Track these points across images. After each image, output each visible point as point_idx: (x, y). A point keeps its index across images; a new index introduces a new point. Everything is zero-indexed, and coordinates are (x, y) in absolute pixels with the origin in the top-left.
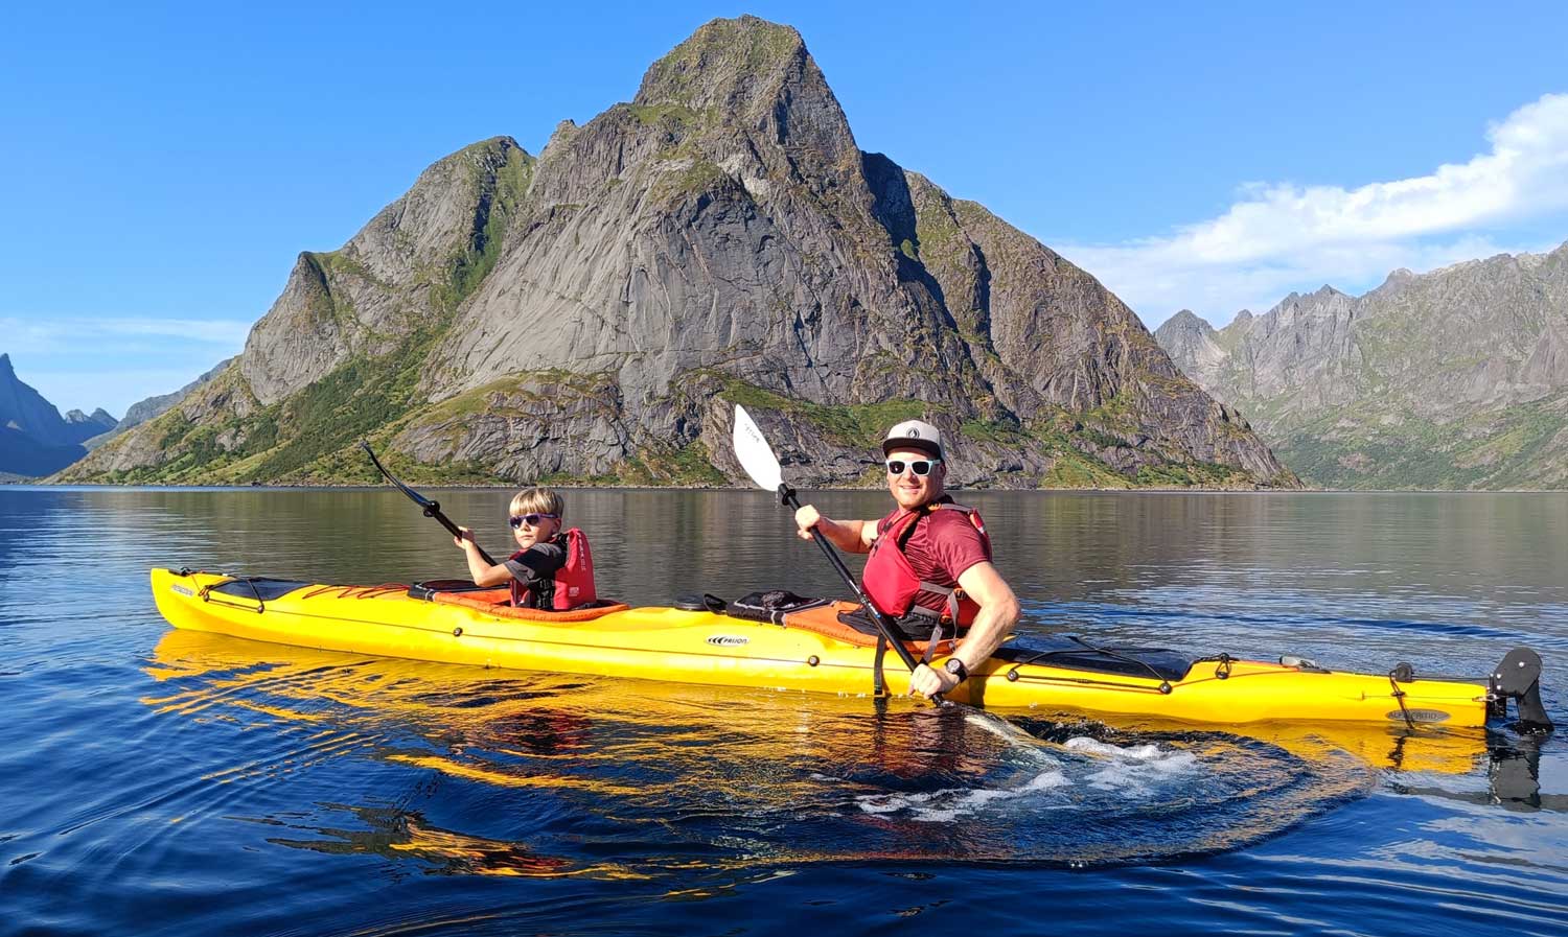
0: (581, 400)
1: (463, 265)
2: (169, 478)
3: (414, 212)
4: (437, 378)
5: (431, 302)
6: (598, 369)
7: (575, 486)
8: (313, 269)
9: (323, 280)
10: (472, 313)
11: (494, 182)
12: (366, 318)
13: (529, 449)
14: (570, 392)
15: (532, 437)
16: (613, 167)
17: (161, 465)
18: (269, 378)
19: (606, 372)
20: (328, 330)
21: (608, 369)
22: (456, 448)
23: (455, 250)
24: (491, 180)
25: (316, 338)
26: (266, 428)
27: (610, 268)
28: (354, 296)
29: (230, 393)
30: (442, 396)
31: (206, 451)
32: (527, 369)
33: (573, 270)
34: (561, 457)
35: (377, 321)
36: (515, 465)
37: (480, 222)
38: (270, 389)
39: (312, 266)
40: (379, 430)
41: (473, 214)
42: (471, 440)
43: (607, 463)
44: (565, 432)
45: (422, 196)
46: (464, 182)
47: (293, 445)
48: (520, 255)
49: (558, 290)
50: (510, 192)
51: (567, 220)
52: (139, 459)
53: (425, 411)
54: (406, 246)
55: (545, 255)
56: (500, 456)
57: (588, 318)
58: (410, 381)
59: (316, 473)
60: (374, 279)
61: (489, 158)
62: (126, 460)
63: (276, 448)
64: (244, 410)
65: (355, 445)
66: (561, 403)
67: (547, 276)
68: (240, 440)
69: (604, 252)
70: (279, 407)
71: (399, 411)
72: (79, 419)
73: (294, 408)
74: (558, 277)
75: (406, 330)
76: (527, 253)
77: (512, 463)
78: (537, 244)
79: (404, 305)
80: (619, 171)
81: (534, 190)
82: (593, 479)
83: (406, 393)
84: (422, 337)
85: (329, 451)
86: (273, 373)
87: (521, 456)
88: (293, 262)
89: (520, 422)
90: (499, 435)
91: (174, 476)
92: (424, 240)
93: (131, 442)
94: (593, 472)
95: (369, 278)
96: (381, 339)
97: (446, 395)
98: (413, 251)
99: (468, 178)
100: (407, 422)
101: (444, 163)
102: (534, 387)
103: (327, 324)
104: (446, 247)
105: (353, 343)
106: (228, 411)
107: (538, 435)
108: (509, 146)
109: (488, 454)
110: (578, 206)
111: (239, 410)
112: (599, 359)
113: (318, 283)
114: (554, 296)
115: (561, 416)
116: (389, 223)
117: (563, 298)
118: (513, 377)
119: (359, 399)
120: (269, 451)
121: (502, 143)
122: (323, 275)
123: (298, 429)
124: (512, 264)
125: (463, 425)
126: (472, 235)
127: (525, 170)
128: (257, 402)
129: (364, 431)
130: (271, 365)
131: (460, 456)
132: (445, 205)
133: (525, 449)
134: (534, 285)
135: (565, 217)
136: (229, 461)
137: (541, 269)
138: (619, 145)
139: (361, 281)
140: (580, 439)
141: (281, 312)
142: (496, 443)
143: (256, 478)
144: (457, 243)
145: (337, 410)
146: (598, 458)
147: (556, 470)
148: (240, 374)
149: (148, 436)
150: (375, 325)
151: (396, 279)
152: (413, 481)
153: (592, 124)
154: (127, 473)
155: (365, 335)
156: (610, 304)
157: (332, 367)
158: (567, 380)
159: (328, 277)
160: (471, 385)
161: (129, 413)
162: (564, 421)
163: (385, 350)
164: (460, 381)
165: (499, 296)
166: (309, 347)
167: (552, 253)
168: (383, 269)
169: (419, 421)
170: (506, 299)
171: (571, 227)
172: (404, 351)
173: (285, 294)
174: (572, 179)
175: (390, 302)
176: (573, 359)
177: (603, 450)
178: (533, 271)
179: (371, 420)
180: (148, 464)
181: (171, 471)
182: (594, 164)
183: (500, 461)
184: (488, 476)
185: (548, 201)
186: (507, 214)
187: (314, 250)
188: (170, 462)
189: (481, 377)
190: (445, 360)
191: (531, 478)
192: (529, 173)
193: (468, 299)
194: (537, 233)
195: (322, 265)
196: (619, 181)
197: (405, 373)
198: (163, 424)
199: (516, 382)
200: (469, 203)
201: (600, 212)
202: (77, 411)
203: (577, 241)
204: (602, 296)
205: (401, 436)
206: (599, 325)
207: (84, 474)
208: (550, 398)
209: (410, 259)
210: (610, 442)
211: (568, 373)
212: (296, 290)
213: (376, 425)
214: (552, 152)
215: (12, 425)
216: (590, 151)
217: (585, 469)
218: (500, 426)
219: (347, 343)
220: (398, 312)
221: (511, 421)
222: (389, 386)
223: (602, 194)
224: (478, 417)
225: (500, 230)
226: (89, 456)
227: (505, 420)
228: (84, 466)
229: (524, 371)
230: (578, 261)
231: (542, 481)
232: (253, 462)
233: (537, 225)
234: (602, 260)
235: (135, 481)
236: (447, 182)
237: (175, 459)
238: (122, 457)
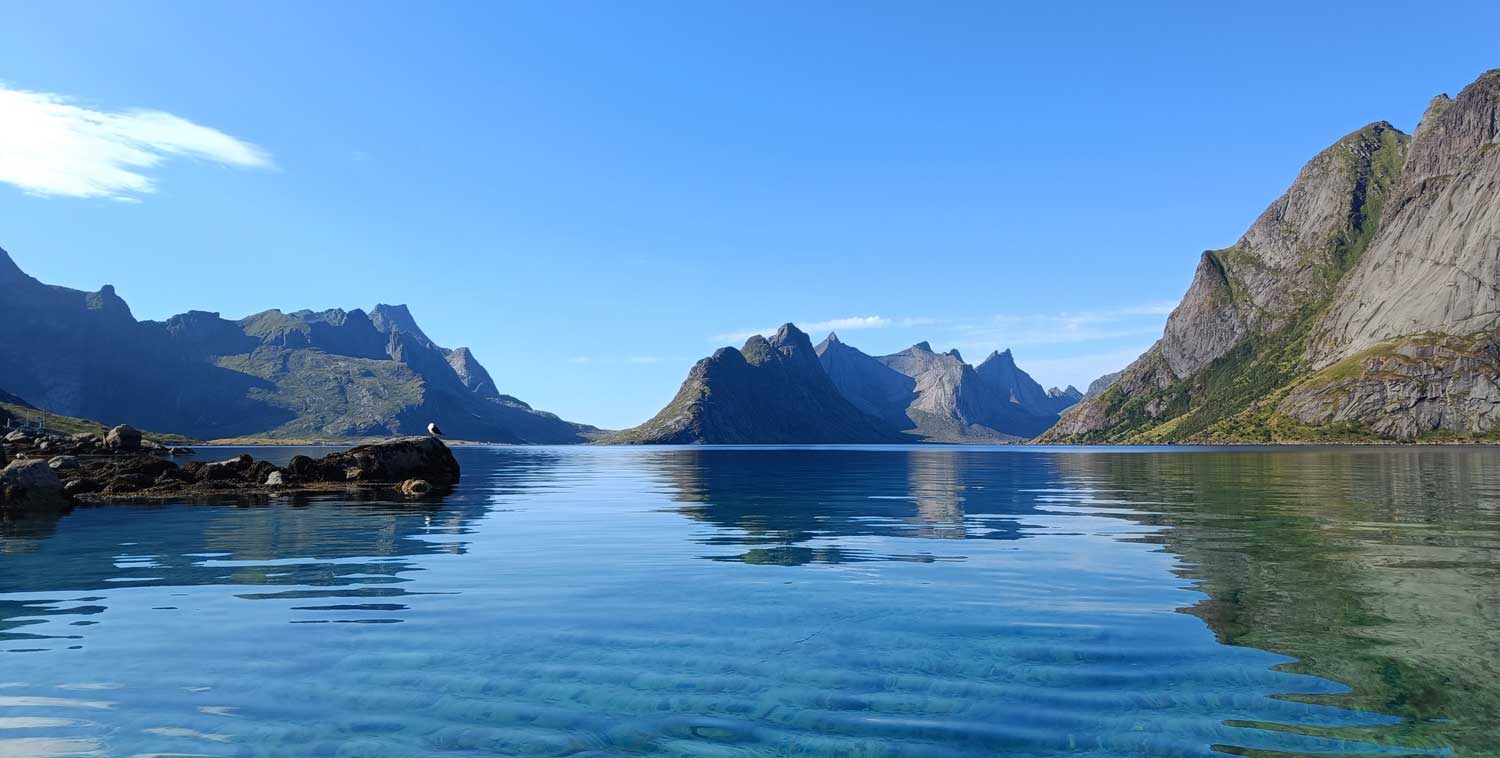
0: (1458, 360)
1: (1343, 244)
2: (1112, 439)
3: (1296, 204)
4: (1320, 347)
5: (1315, 280)
6: (1476, 329)
7: (1456, 443)
8: (1213, 264)
9: (1222, 272)
10: (1350, 287)
11: (1369, 166)
12: (1259, 300)
13: (1407, 409)
14: (1448, 352)
15: (1409, 398)
16: (1486, 133)
17: (1107, 429)
18: (1183, 357)
19: (1485, 332)
20: (1228, 313)
21: (1488, 329)
22: (1336, 410)
23: (1335, 232)
24: (1366, 164)
25: (1218, 321)
26: (1182, 397)
27: (1485, 231)
28: (1248, 283)
29: (1154, 370)
30: (1324, 364)
31: (1137, 418)
32: (1402, 334)
33: (1448, 235)
34: (1440, 415)
35: (1268, 303)
36: (1393, 424)
37: (1357, 204)
38: (1184, 365)
39: (1212, 262)
40: (1268, 396)
41: (1350, 197)
42: (1349, 402)
43: (1492, 420)
44: (1443, 392)
45: (1303, 189)
46: (1341, 170)
47: (1201, 410)
48: (1393, 229)
49: (1432, 257)
50: (1386, 171)
51: (1439, 190)
52: (1092, 425)
53: (1308, 378)
54: (1291, 234)
55: (1418, 225)
56: (1378, 416)
57: (1463, 281)
58: (1297, 352)
59: (1216, 434)
60: (1264, 266)
61: (1363, 145)
62: (1083, 426)
63: (1188, 414)
64: (1165, 383)
65: (1248, 409)
66: (1437, 364)
67: (1422, 246)
68: (1163, 408)
69: (1479, 216)
70: (1191, 379)
71: (1287, 378)
72: (1057, 395)
73: (1204, 379)
74: (1432, 244)
75: (1293, 307)
76: (1401, 226)
77: (1390, 422)
78: (1410, 218)
79: (1292, 286)
80: (1492, 135)
81: (1407, 167)
82: (1475, 436)
83: (1294, 362)
84: (1307, 312)
85: (1228, 414)
86: (1185, 352)
87: (1399, 416)
88: (1197, 261)
89: (1396, 385)
90: (1377, 396)
91: (1115, 437)
92: (1307, 226)
93: (1085, 412)
94: (1475, 429)
95: (1260, 266)
96: (1271, 317)
97: (1328, 362)
98: (1297, 239)
99: (1343, 165)
100: (1293, 388)
101: (1321, 157)
102: (1409, 350)
103: (1226, 309)
104: (1325, 230)
105: (1249, 322)
106: (1154, 384)
107: (1415, 395)
108: (1383, 130)
109: (1368, 415)
110: (1450, 176)
111: (1162, 384)
112: (1476, 320)
113: (1218, 275)
114: (1428, 264)
115: (1438, 377)
116: (1274, 217)
117: (1437, 264)
118: (1390, 343)
119: (1254, 371)
120: (1184, 416)
121: (1376, 128)
122: (1222, 268)
123: (1206, 397)
124: (1386, 238)
125: (1342, 389)
126: (1350, 217)
127: (1400, 149)
128: (1176, 377)
129: (1257, 398)
130: (1184, 345)
131: (1340, 417)
132: (1324, 193)
133: (1404, 409)
134: (1409, 255)
135: (1436, 189)
136: (1154, 425)
137: (1415, 240)
138: (1490, 111)
139: (1253, 269)
140: (1459, 398)
141: (1190, 302)
142: (1374, 404)
143: (1171, 440)
144: (1337, 225)
145: (1236, 380)
146: (1482, 415)
147: (1436, 428)
148: (1161, 355)
149: (1097, 407)
150: (1267, 305)
151: (1283, 264)
152: (1297, 439)
153: (1460, 96)
154: (1084, 435)
155: (1258, 315)
156: (1486, 265)
157: (1232, 344)
158: (1444, 341)
159: (1226, 269)
160: (1350, 352)
161: (1090, 388)
162: (1442, 381)
163: (1274, 326)
164: (1341, 349)
165: (1374, 269)
166: (1213, 329)
167: (1426, 223)
168: (1271, 256)
169: (1302, 388)
170: (1382, 272)
171: (1444, 196)
172: (1290, 327)
173: (1193, 287)
174: (1442, 153)
175: (1279, 284)
176: (1449, 322)
177: (1485, 407)
178: (1406, 243)
179: (1262, 387)
180: (1098, 428)
181: (1114, 434)
182: (1464, 134)
183: (1379, 420)
184: (1367, 434)
185: (1419, 176)
186: (1383, 192)
187: (1214, 249)
188: (1113, 426)
189: (1359, 344)
190: (1327, 331)
191: (1410, 435)
192: (1404, 151)
193: (1347, 274)
194: (1409, 208)
195: (1221, 260)
196: (1492, 145)
197: (1293, 345)
198: (1107, 397)
199: (1391, 348)
200: (1346, 188)
201: (1474, 178)
202: (1056, 388)
203: (1450, 208)
204: (1477, 259)
205: (1287, 400)
206: (1476, 286)
207: (1056, 436)
208: (1426, 360)
209: (1295, 246)
210: (1493, 400)
211: (1444, 335)
212: (1201, 284)
213: (1267, 391)
214: (1425, 128)
215: (1013, 400)
216: (1459, 122)
217: (1467, 427)
218: (1377, 388)
219: (1244, 323)
220: (1285, 292)
221: (1387, 384)
222: (1278, 357)
223: (1475, 160)
224: (1355, 381)
225: (1377, 208)
226: (1059, 423)
227: (1381, 383)
228: (1056, 430)
229: (1399, 337)
230: (1453, 227)
231: (1421, 438)
232: (1170, 426)
233: (1410, 199)
234: (1476, 223)
235: (1089, 442)
236: (1325, 173)
237: (1116, 424)
238: (1080, 424)
